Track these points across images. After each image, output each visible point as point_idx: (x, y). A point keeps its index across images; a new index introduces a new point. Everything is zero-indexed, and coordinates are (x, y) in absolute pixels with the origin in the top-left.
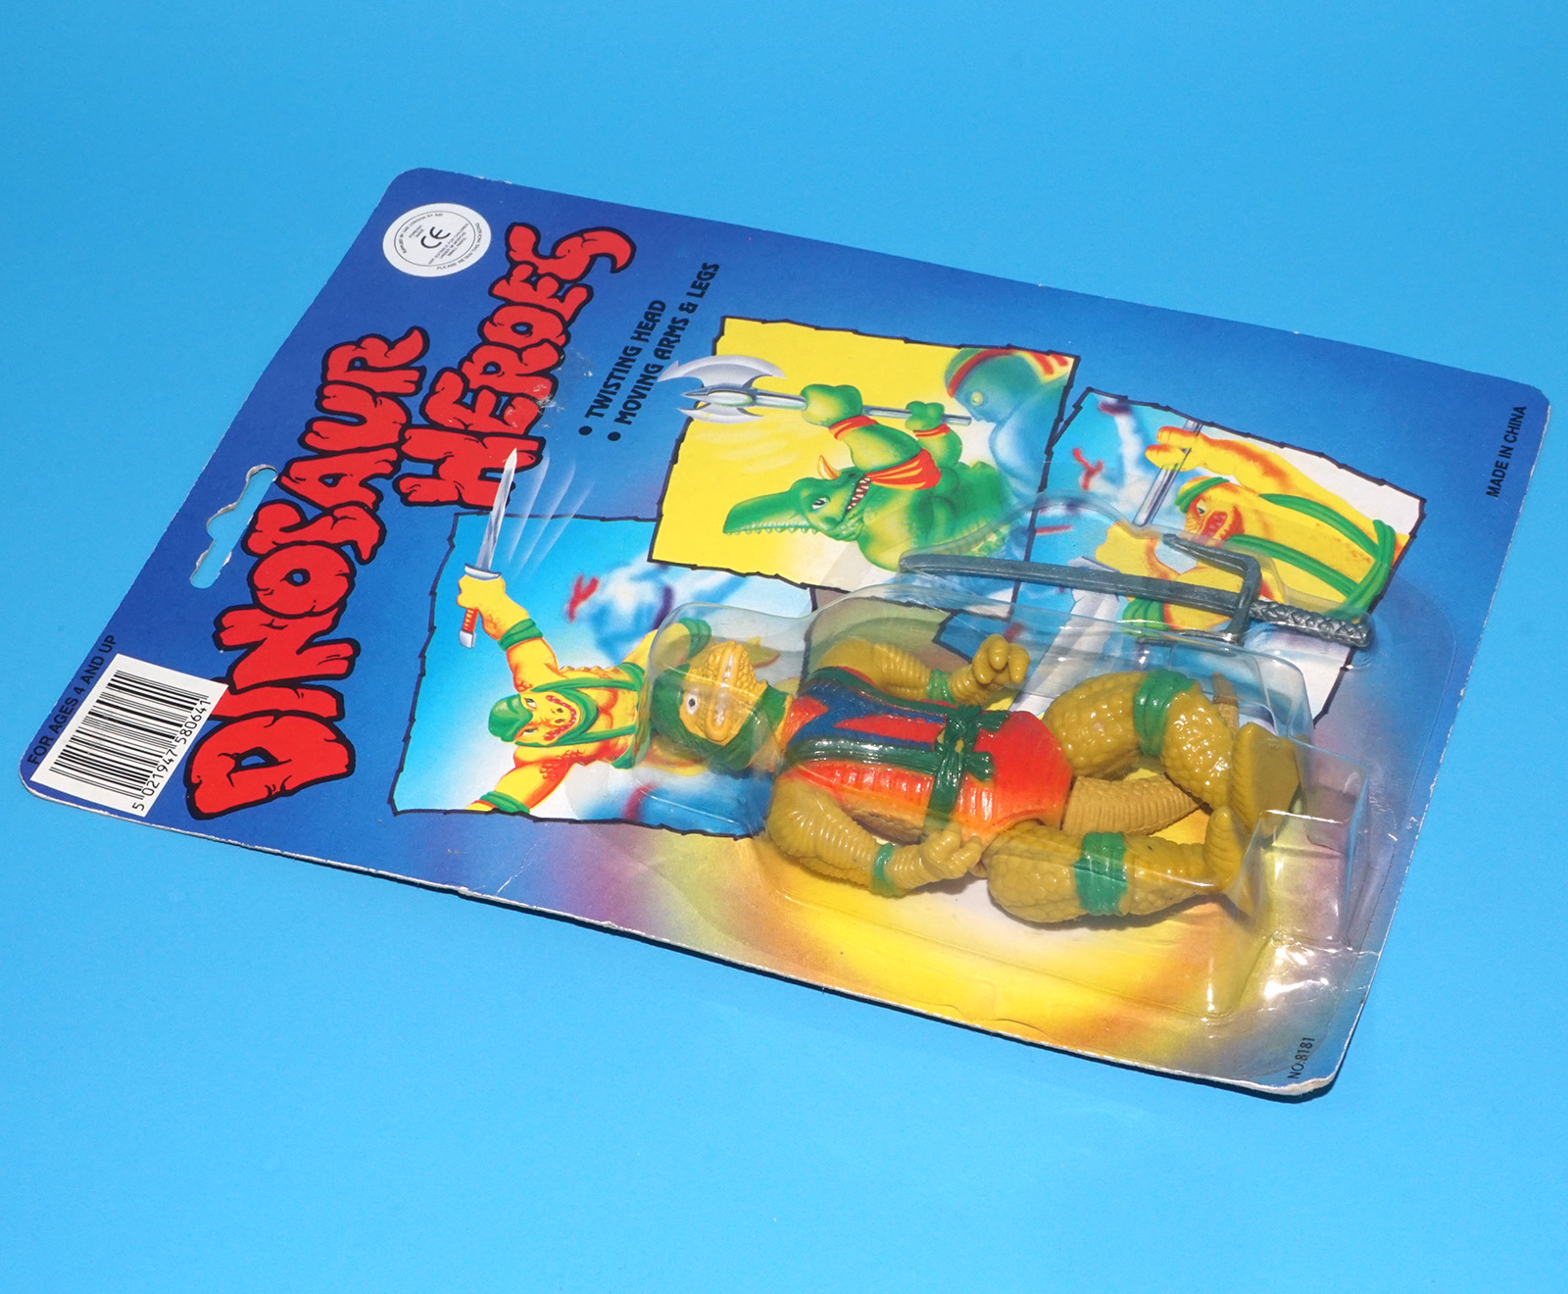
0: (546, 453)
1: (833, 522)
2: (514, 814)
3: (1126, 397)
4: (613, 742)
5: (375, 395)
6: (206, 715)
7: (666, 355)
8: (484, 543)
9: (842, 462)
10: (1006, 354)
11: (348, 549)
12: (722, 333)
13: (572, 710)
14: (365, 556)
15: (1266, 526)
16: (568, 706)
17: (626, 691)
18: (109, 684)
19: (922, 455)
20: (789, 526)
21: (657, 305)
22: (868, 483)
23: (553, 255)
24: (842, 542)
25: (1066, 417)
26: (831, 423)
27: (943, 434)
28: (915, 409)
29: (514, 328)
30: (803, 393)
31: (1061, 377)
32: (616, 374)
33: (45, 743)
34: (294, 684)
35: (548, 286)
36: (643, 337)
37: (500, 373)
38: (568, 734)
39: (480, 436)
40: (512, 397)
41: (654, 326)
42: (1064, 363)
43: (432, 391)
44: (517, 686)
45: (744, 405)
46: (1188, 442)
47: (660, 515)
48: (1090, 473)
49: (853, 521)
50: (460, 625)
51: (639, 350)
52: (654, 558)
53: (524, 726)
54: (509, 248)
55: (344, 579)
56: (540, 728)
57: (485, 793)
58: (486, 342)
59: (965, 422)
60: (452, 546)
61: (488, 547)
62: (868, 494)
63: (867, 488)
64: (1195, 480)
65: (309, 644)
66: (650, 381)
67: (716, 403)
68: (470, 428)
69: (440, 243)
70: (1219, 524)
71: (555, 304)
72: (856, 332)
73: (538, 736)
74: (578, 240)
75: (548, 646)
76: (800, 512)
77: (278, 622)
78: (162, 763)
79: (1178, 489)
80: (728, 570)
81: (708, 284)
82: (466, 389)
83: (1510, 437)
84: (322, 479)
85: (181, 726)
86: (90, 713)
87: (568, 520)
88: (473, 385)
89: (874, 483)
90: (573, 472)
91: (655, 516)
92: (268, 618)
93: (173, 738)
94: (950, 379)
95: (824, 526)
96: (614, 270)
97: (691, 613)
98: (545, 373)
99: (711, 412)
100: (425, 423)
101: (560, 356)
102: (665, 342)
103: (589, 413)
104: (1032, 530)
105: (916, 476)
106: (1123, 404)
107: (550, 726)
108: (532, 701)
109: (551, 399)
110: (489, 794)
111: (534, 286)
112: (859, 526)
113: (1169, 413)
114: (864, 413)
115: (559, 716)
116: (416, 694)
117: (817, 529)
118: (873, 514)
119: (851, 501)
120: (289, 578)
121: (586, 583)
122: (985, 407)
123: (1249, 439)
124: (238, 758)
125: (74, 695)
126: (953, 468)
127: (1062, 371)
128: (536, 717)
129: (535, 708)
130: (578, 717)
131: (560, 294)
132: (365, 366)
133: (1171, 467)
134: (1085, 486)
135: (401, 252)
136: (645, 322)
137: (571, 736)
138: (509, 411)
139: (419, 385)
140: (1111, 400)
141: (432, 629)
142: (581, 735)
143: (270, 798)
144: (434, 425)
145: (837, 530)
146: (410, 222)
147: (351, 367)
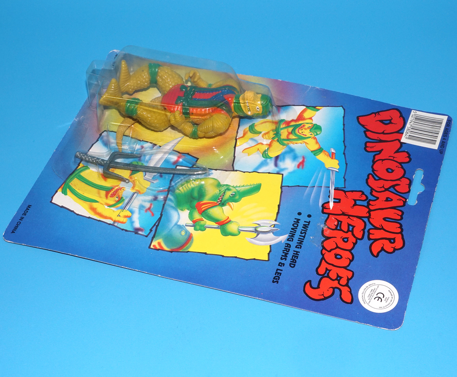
0: (321, 208)
1: (228, 189)
2: (310, 106)
3: (135, 234)
4: (286, 126)
5: (383, 228)
6: (404, 134)
7: (286, 245)
8: (334, 178)
9: (226, 208)
10: (173, 249)
11: (377, 178)
12: (269, 254)
13: (299, 133)
14: (370, 176)
15: (99, 193)
16: (300, 133)
17: (284, 138)
18: (436, 141)
19: (201, 212)
20: (241, 187)
21: (293, 266)
22: (218, 202)
23: (334, 288)
24: (226, 184)
25: (155, 226)
26: (230, 222)
27: (194, 220)
28: (203, 228)
29: (342, 257)
30: (240, 233)
31: (155, 241)
32: (302, 238)
33: (448, 125)
34: (381, 141)
35: (333, 275)
36: (296, 253)
37: (342, 238)
38: (299, 126)
39: (343, 214)
40: (336, 229)
41: (292, 257)
42: (154, 246)
43: (364, 230)
44: (316, 138)
45: (259, 227)
46: (118, 219)
47: (281, 188)
48: (149, 209)
49: (222, 190)
50: (336, 154)
51: (296, 247)
52: (281, 175)
53: (312, 128)
54: (351, 292)
55: (375, 169)
56: (307, 128)
57: (319, 111)
58: (350, 251)
59: (187, 224)
60: (344, 178)
61: (333, 177)
62: (218, 199)
63: (218, 201)
64: (117, 207)
65: (380, 151)
66: (291, 235)
67: (268, 227)
68: (348, 217)
69: (377, 295)
70: (113, 194)
71: (330, 267)
72: (223, 256)
73: (307, 126)
74: (326, 296)
75: (309, 149)
76: (238, 192)
77: (392, 158)
78: (413, 122)
79: (123, 204)
80: (259, 173)
81: (275, 274)
82: (352, 231)
83: (19, 223)
84: (392, 200)
85: (411, 131)
86: (438, 134)
87: (309, 186)
88: (350, 233)
89: (216, 202)
90: (311, 201)
91: (283, 187)
92: (395, 159)
93: (412, 128)
94: (192, 240)
95: (231, 188)
96: (310, 281)
97: (269, 160)
98: (327, 238)
99: (269, 224)
100: (363, 219)
101: (323, 245)
102: (288, 250)
103: (309, 222)
104: (169, 190)
105: (203, 205)
106: (136, 231)
107: (304, 128)
108: (311, 134)
109: (323, 228)
110: (318, 111)
111: (338, 276)
112: (220, 189)
113: (122, 228)
114: (220, 226)
115: (302, 131)
116: (344, 136)
117: (233, 187)
118: (216, 193)
119: (223, 196)
120: (393, 171)
121: (301, 167)
122: (180, 230)
123: (99, 220)
124: (391, 123)
125: (445, 138)
126: (191, 208)
127: (155, 243)
128: (309, 130)
129: (309, 133)
130: (297, 131)
131: (328, 271)
132: (389, 240)
133: (124, 210)
134: (151, 204)
135: (391, 291)
136: (296, 259)
137: (297, 126)
138: (336, 223)
139: (369, 234)
140: (140, 232)
141: (344, 154)
142: (295, 127)
143: (378, 112)
144: (360, 218)
145: (227, 187)
146: (391, 304)
147: (394, 239)
